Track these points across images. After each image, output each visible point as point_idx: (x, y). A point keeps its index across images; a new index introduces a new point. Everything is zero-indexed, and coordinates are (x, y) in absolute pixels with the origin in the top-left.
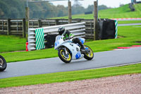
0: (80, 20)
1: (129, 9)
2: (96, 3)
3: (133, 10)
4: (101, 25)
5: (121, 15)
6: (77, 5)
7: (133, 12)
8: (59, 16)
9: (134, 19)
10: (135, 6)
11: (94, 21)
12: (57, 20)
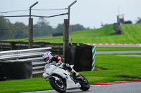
0: (44, 45)
1: (114, 31)
2: (67, 21)
3: (119, 32)
4: (73, 51)
5: (102, 38)
6: (43, 23)
7: (119, 36)
8: (17, 37)
9: (119, 45)
10: (122, 27)
11: (64, 47)
12: (13, 43)
